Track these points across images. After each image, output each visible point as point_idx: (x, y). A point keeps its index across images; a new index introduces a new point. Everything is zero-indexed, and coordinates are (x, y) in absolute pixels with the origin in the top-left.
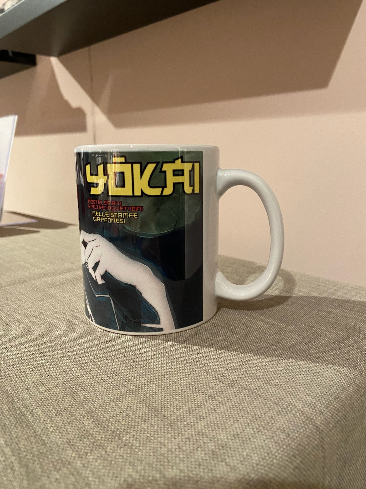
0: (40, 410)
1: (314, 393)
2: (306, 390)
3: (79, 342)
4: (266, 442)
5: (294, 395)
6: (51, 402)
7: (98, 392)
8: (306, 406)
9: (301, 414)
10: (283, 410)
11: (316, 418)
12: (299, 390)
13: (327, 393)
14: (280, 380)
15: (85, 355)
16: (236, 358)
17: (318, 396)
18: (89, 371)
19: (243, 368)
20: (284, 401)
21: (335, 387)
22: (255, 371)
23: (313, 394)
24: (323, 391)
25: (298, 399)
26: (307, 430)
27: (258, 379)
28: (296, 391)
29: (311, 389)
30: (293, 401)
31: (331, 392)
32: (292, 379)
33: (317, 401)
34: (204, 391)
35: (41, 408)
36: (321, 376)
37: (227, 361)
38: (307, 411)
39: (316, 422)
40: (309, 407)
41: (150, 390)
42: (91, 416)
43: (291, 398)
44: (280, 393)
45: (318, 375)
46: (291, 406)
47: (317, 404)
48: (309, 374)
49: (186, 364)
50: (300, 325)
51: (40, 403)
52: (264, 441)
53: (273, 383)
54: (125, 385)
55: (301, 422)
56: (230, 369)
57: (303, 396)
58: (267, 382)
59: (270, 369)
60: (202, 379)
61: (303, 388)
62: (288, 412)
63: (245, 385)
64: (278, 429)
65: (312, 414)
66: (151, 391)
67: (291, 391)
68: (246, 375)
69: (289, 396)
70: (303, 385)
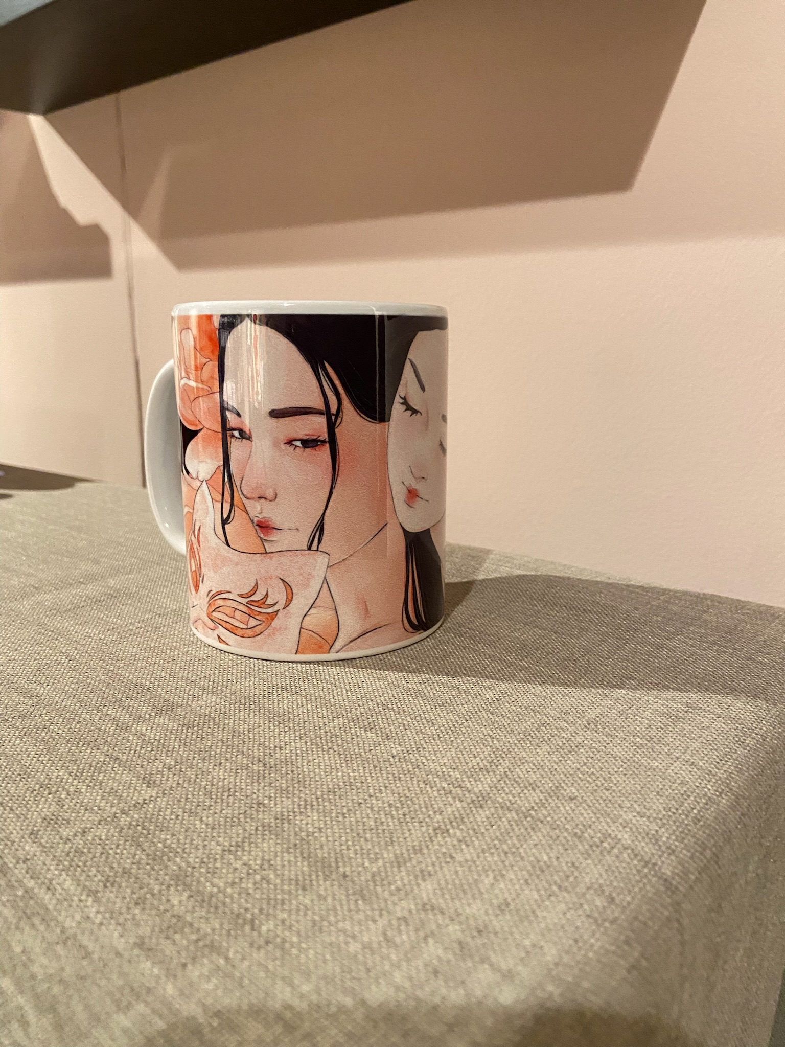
0: (68, 878)
1: (651, 811)
2: (636, 806)
3: (136, 729)
4: (568, 915)
5: (612, 816)
6: (92, 859)
7: (194, 832)
8: (640, 838)
9: (632, 856)
10: (594, 848)
11: (663, 862)
12: (620, 805)
13: (677, 809)
14: (578, 788)
15: (155, 756)
16: (481, 749)
17: (660, 816)
18: (168, 789)
19: (499, 767)
20: (594, 830)
21: (692, 798)
22: (525, 772)
23: (651, 814)
24: (670, 806)
25: (621, 824)
26: (648, 888)
27: (532, 788)
28: (615, 808)
29: (645, 803)
30: (613, 830)
31: (686, 807)
32: (602, 784)
33: (660, 828)
34: (424, 819)
35: (70, 873)
36: (660, 776)
37: (463, 754)
38: (642, 849)
39: (663, 870)
40: (647, 840)
41: (307, 824)
42: (185, 884)
43: (607, 823)
44: (582, 814)
45: (655, 773)
46: (609, 840)
47: (660, 833)
48: (636, 772)
49: (377, 765)
50: (603, 675)
51: (66, 863)
52: (565, 913)
53: (565, 794)
54: (252, 815)
55: (634, 872)
56: (472, 770)
57: (630, 817)
58: (552, 794)
59: (556, 767)
60: (416, 794)
61: (629, 801)
62: (605, 853)
63: (508, 803)
64: (588, 888)
65: (653, 854)
66: (309, 826)
67: (605, 808)
68: (508, 782)
69: (601, 819)
70: (626, 795)
